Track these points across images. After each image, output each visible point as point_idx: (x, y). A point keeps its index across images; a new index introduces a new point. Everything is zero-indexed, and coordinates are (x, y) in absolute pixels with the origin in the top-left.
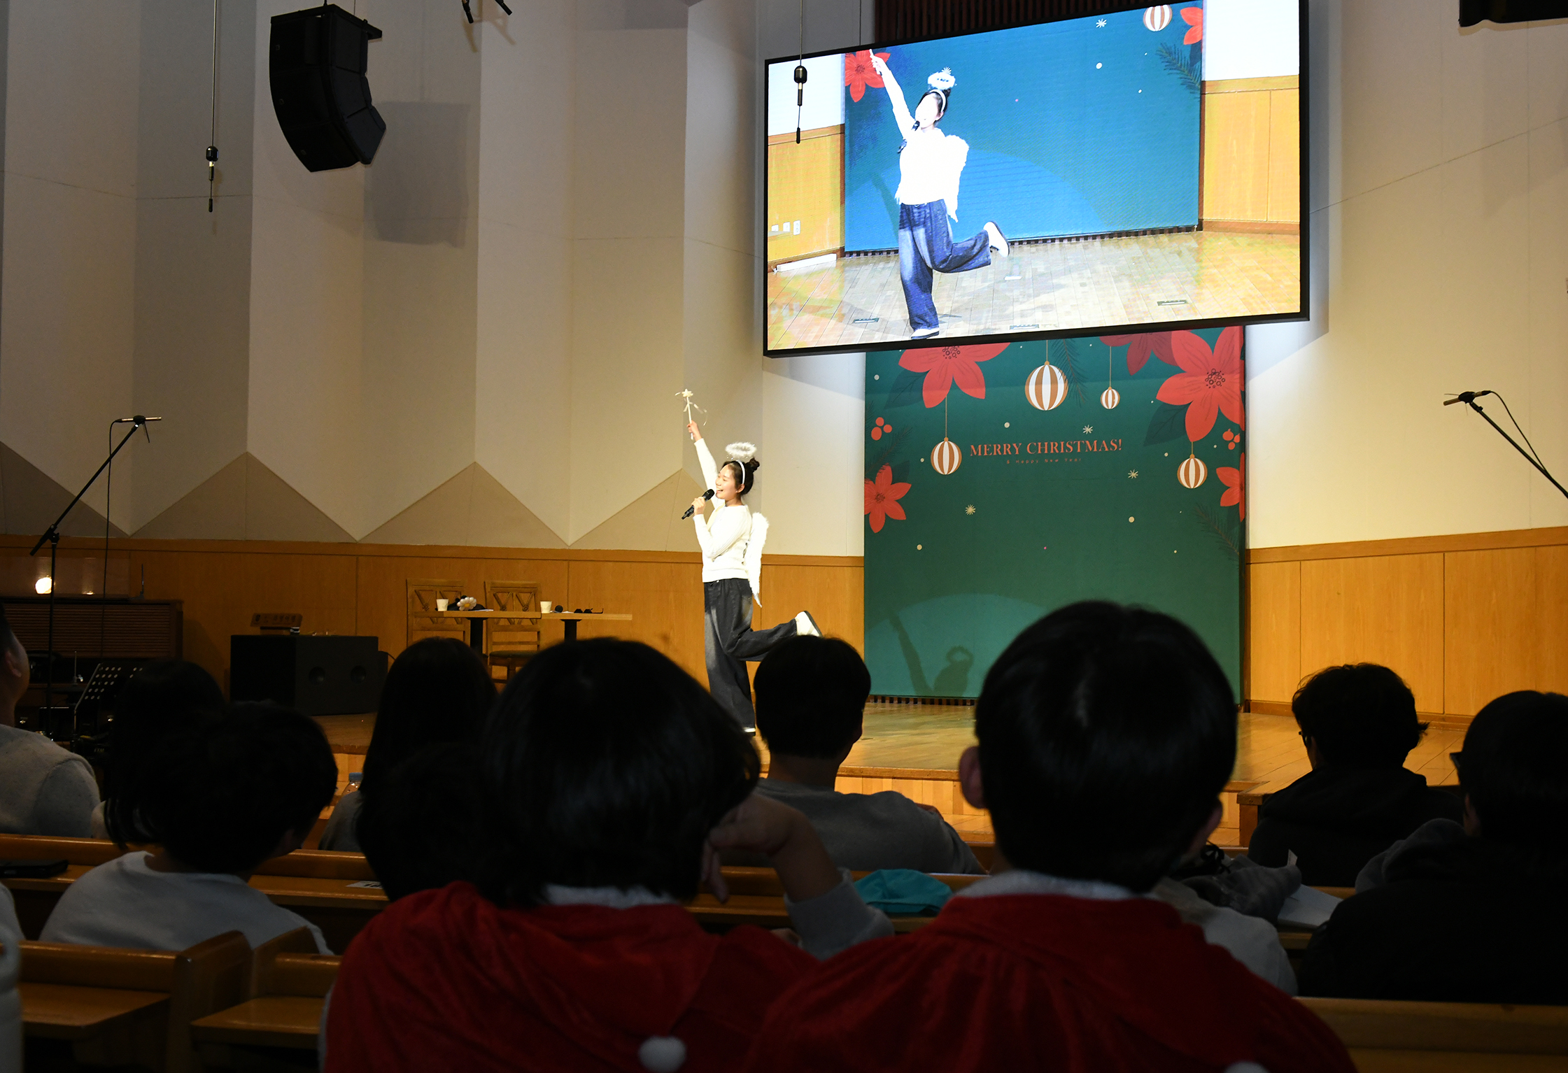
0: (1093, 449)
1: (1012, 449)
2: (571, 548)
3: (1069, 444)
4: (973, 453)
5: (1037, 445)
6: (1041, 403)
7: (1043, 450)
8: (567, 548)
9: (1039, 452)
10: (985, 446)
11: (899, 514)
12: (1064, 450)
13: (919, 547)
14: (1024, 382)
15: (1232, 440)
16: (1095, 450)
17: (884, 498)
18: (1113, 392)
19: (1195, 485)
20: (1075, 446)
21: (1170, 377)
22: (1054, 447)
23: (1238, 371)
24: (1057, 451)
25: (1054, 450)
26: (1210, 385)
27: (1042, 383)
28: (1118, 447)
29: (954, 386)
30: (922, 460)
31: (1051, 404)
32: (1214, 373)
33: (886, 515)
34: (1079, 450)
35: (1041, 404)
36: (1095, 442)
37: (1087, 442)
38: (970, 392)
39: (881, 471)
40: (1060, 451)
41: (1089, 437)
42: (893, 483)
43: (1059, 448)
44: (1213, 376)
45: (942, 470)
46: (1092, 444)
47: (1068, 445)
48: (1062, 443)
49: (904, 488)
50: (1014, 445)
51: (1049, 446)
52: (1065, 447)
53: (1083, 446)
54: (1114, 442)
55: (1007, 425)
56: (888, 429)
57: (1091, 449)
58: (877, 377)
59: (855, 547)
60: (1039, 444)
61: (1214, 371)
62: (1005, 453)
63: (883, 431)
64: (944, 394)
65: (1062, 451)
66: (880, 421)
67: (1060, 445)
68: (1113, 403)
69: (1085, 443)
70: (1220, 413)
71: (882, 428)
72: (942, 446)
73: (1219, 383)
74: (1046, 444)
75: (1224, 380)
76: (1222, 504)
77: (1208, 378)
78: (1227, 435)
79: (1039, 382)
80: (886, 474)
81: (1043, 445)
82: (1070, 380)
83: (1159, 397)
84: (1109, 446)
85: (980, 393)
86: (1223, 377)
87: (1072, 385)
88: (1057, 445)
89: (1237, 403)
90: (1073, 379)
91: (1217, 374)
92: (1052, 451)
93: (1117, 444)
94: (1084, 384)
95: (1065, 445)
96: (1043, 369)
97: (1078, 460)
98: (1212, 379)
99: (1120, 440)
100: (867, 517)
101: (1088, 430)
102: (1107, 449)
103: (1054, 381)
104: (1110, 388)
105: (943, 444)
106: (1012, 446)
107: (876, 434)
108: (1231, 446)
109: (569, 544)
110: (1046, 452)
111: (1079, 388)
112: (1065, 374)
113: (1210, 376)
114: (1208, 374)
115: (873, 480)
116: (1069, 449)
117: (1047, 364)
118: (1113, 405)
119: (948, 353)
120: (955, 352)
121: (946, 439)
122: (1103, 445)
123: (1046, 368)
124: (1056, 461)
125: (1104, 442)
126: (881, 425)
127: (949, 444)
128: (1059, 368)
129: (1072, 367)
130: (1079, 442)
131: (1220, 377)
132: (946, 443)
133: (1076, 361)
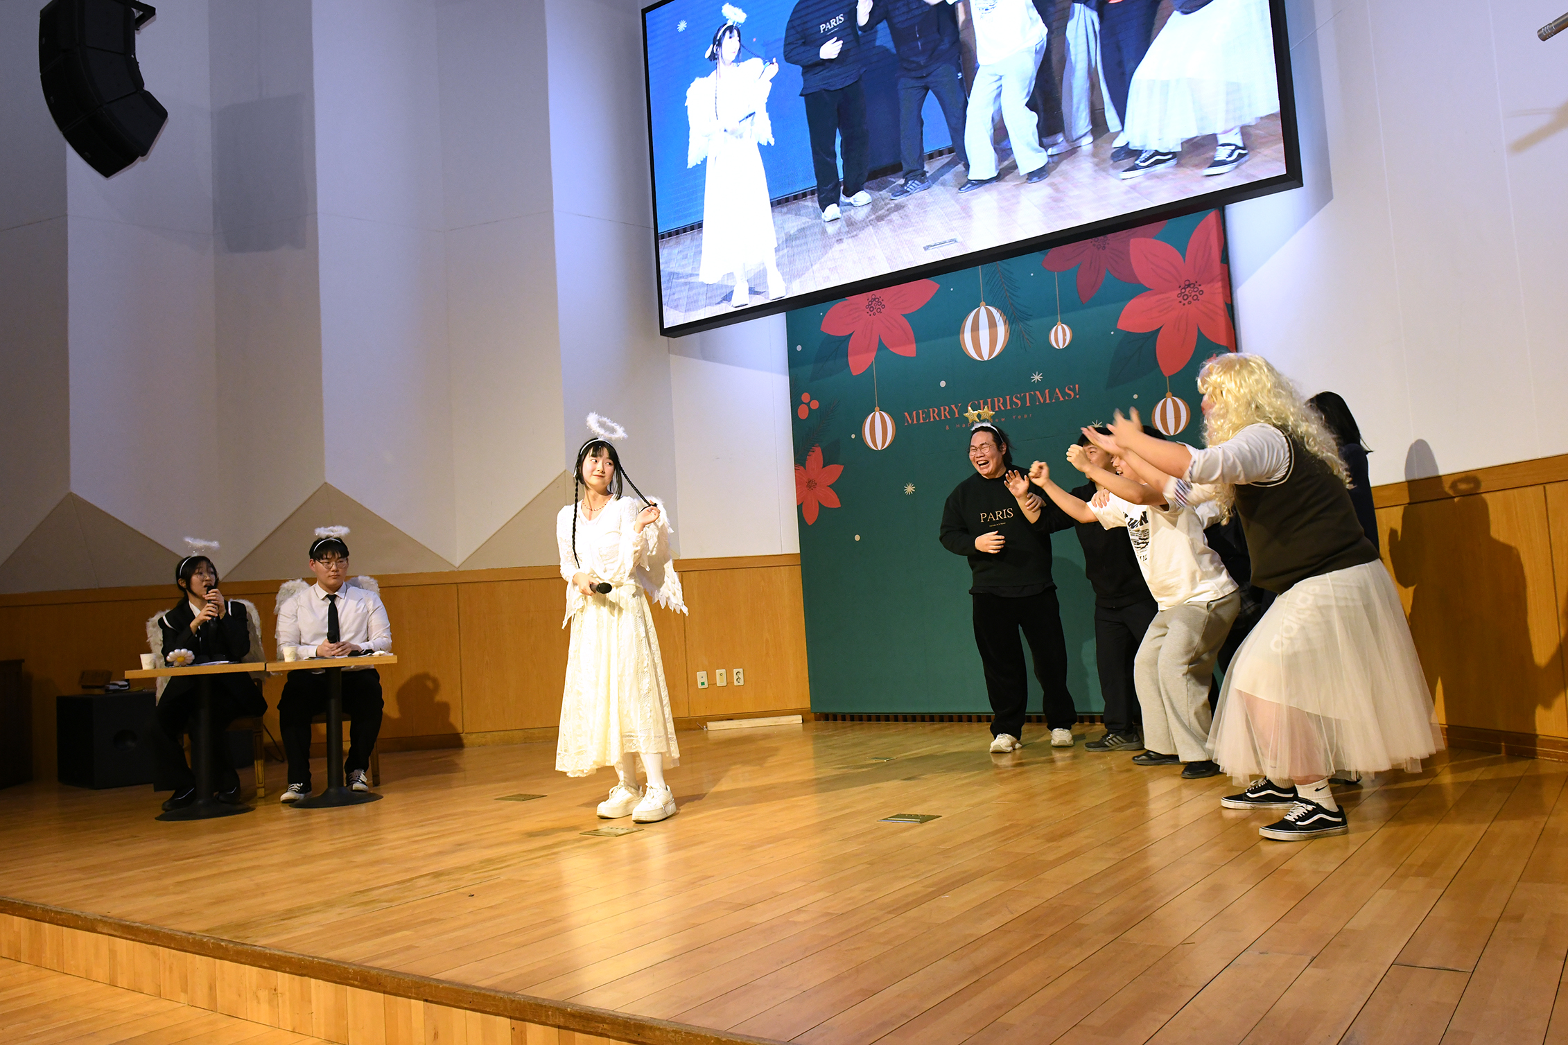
0: (1045, 400)
1: (951, 412)
2: (460, 569)
3: (1017, 398)
4: (908, 422)
8: (456, 570)
10: (921, 411)
11: (833, 501)
12: (1011, 406)
13: (857, 538)
14: (958, 330)
16: (1048, 401)
17: (816, 484)
18: (1063, 327)
19: (1176, 430)
20: (1023, 399)
21: (1131, 298)
22: (999, 404)
23: (1219, 277)
24: (1003, 408)
26: (1183, 302)
27: (978, 330)
28: (1075, 396)
29: (881, 346)
30: (853, 436)
31: (991, 353)
32: (1189, 286)
33: (819, 503)
34: (1028, 404)
35: (980, 354)
36: (1047, 391)
37: (1037, 393)
38: (899, 351)
39: (810, 453)
40: (1005, 407)
41: (1039, 386)
42: (824, 466)
43: (1005, 404)
44: (1187, 290)
45: (876, 446)
46: (1042, 394)
47: (1014, 399)
48: (1008, 397)
49: (836, 470)
50: (953, 406)
51: (993, 402)
52: (1012, 402)
53: (1033, 398)
54: (1069, 389)
55: (943, 384)
56: (815, 405)
57: (1042, 401)
58: (799, 348)
59: (789, 543)
61: (1187, 283)
62: (943, 418)
63: (810, 408)
64: (871, 357)
65: (1009, 407)
66: (806, 397)
67: (1005, 401)
68: (1064, 341)
69: (1035, 393)
70: (1200, 334)
71: (808, 404)
72: (874, 416)
73: (1195, 297)
74: (989, 400)
75: (1202, 292)
77: (1182, 293)
79: (975, 328)
80: (816, 456)
82: (1010, 320)
83: (1120, 326)
84: (1064, 394)
85: (910, 350)
86: (1200, 288)
87: (1014, 325)
88: (1001, 402)
89: (1222, 320)
90: (1014, 318)
91: (1192, 286)
92: (997, 409)
93: (1073, 390)
94: (1028, 323)
95: (1011, 399)
96: (978, 312)
97: (1028, 415)
98: (1187, 293)
99: (1077, 386)
100: (800, 508)
101: (1037, 378)
102: (1062, 399)
103: (992, 324)
104: (1059, 322)
105: (875, 414)
106: (951, 409)
107: (803, 413)
109: (457, 565)
111: (1023, 329)
112: (1004, 314)
113: (1183, 291)
114: (1180, 287)
115: (804, 465)
116: (1017, 404)
117: (983, 303)
118: (1064, 344)
119: (872, 309)
120: (880, 307)
121: (877, 408)
122: (1057, 394)
123: (983, 310)
124: (1003, 420)
125: (1057, 390)
126: (807, 401)
127: (881, 414)
128: (998, 308)
129: (1012, 304)
130: (1027, 394)
131: (1196, 290)
132: (877, 414)
133: (1015, 296)
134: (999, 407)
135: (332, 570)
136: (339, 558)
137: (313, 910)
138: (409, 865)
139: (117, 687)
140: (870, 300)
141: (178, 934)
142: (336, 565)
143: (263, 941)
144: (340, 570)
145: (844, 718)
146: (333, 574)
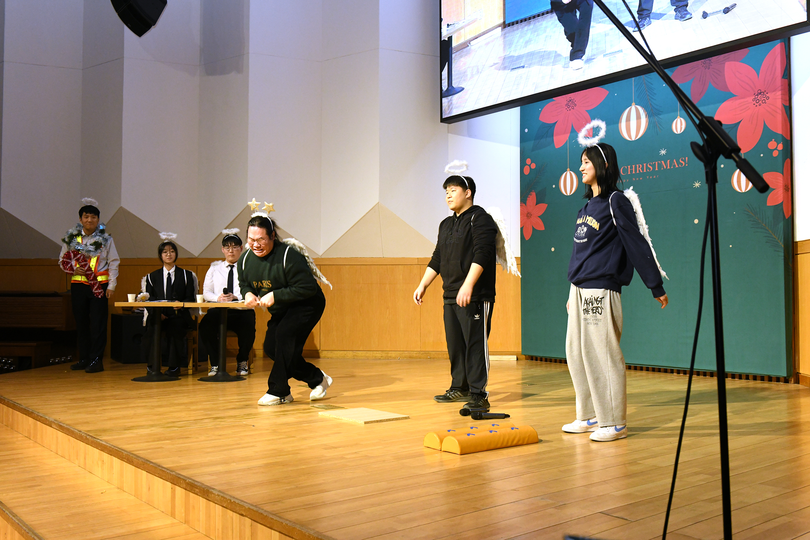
0: (667, 167)
2: (322, 257)
3: (650, 165)
5: (628, 168)
6: (630, 136)
7: (631, 171)
8: (320, 257)
9: (629, 173)
11: (541, 227)
12: (646, 170)
13: (553, 249)
14: (618, 120)
15: (776, 149)
16: (668, 168)
17: (531, 215)
18: (680, 120)
19: (747, 191)
20: (654, 166)
21: (723, 102)
22: (639, 169)
23: (780, 88)
24: (641, 171)
25: (639, 170)
26: (756, 104)
27: (630, 121)
28: (685, 164)
29: (573, 130)
30: (554, 186)
31: (636, 136)
32: (760, 93)
33: (533, 227)
34: (657, 169)
36: (668, 161)
37: (663, 162)
39: (529, 196)
40: (643, 170)
41: (664, 158)
42: (536, 204)
43: (643, 169)
44: (759, 96)
45: (566, 192)
46: (666, 163)
47: (649, 166)
48: (645, 164)
49: (543, 207)
51: (636, 167)
52: (647, 167)
53: (660, 165)
54: (682, 160)
56: (533, 166)
57: (665, 167)
58: (526, 130)
59: (515, 250)
60: (629, 167)
61: (759, 92)
63: (530, 168)
64: (567, 137)
65: (645, 171)
66: (528, 161)
67: (643, 166)
68: (681, 128)
69: (661, 162)
70: (765, 126)
72: (566, 174)
73: (764, 101)
74: (634, 166)
75: (768, 98)
76: (768, 204)
77: (755, 98)
78: (772, 145)
79: (628, 119)
80: (532, 198)
81: (631, 168)
82: (649, 115)
84: (678, 163)
86: (767, 95)
87: (651, 118)
88: (641, 167)
89: (779, 117)
90: (651, 113)
91: (762, 94)
92: (638, 172)
93: (684, 161)
94: (659, 116)
95: (647, 165)
96: (631, 109)
97: (656, 176)
98: (759, 98)
99: (687, 158)
100: (522, 229)
101: (663, 152)
102: (677, 166)
103: (638, 117)
104: (679, 117)
105: (567, 173)
107: (527, 171)
108: (775, 154)
110: (634, 172)
111: (657, 121)
112: (646, 110)
113: (756, 97)
114: (754, 94)
115: (525, 203)
116: (650, 169)
117: (634, 103)
118: (681, 131)
119: (569, 107)
120: (573, 105)
121: (568, 169)
122: (674, 163)
123: (633, 108)
124: (641, 179)
125: (675, 161)
126: (529, 164)
127: (570, 173)
128: (642, 106)
129: (651, 104)
130: (657, 163)
131: (764, 96)
132: (568, 173)
133: (653, 99)
134: (639, 171)
135: (230, 252)
136: (233, 246)
137: (144, 427)
138: (209, 413)
139: (139, 311)
140: (568, 101)
141: (75, 431)
142: (232, 249)
143: (104, 438)
144: (235, 252)
145: (541, 360)
146: (230, 254)
